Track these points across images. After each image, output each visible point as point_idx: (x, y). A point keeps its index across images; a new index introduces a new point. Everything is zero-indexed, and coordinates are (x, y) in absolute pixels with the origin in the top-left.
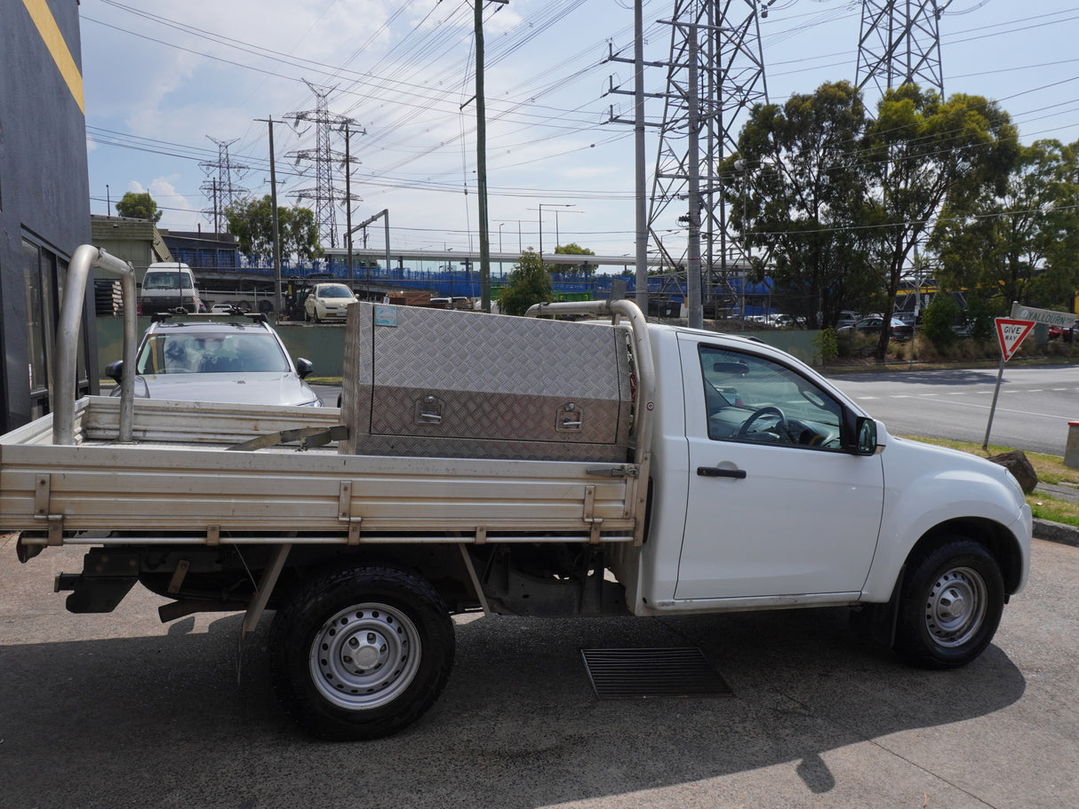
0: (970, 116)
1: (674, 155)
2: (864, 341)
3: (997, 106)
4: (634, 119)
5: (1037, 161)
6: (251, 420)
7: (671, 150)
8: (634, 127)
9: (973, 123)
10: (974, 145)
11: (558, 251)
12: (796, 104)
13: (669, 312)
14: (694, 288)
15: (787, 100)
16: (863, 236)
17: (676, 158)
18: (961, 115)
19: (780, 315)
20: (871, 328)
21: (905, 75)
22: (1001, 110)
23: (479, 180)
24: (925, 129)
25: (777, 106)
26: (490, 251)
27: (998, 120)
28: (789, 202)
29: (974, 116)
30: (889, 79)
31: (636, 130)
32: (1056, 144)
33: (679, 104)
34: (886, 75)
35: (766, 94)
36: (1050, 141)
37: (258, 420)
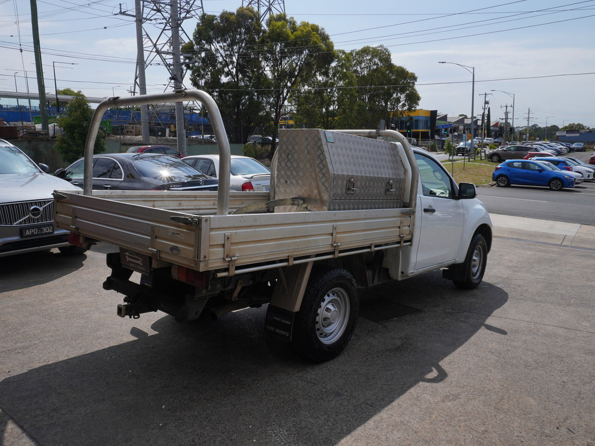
0: (314, 34)
1: (150, 38)
2: (261, 150)
3: (325, 31)
4: (134, 14)
5: (336, 60)
6: (151, 201)
7: (147, 35)
8: (135, 19)
9: (315, 38)
10: (315, 48)
11: (57, 92)
12: (225, 16)
13: (160, 133)
14: (180, 120)
15: (220, 13)
16: (261, 93)
17: (151, 40)
18: (309, 33)
19: (209, 136)
20: (264, 143)
21: (267, 6)
22: (326, 33)
23: (34, 43)
24: (292, 38)
25: (215, 16)
26: (46, 92)
27: (325, 38)
28: (221, 72)
29: (315, 34)
30: (258, 7)
31: (136, 21)
32: (344, 52)
33: (152, 7)
34: (257, 5)
35: (202, 8)
36: (341, 50)
37: (154, 201)
